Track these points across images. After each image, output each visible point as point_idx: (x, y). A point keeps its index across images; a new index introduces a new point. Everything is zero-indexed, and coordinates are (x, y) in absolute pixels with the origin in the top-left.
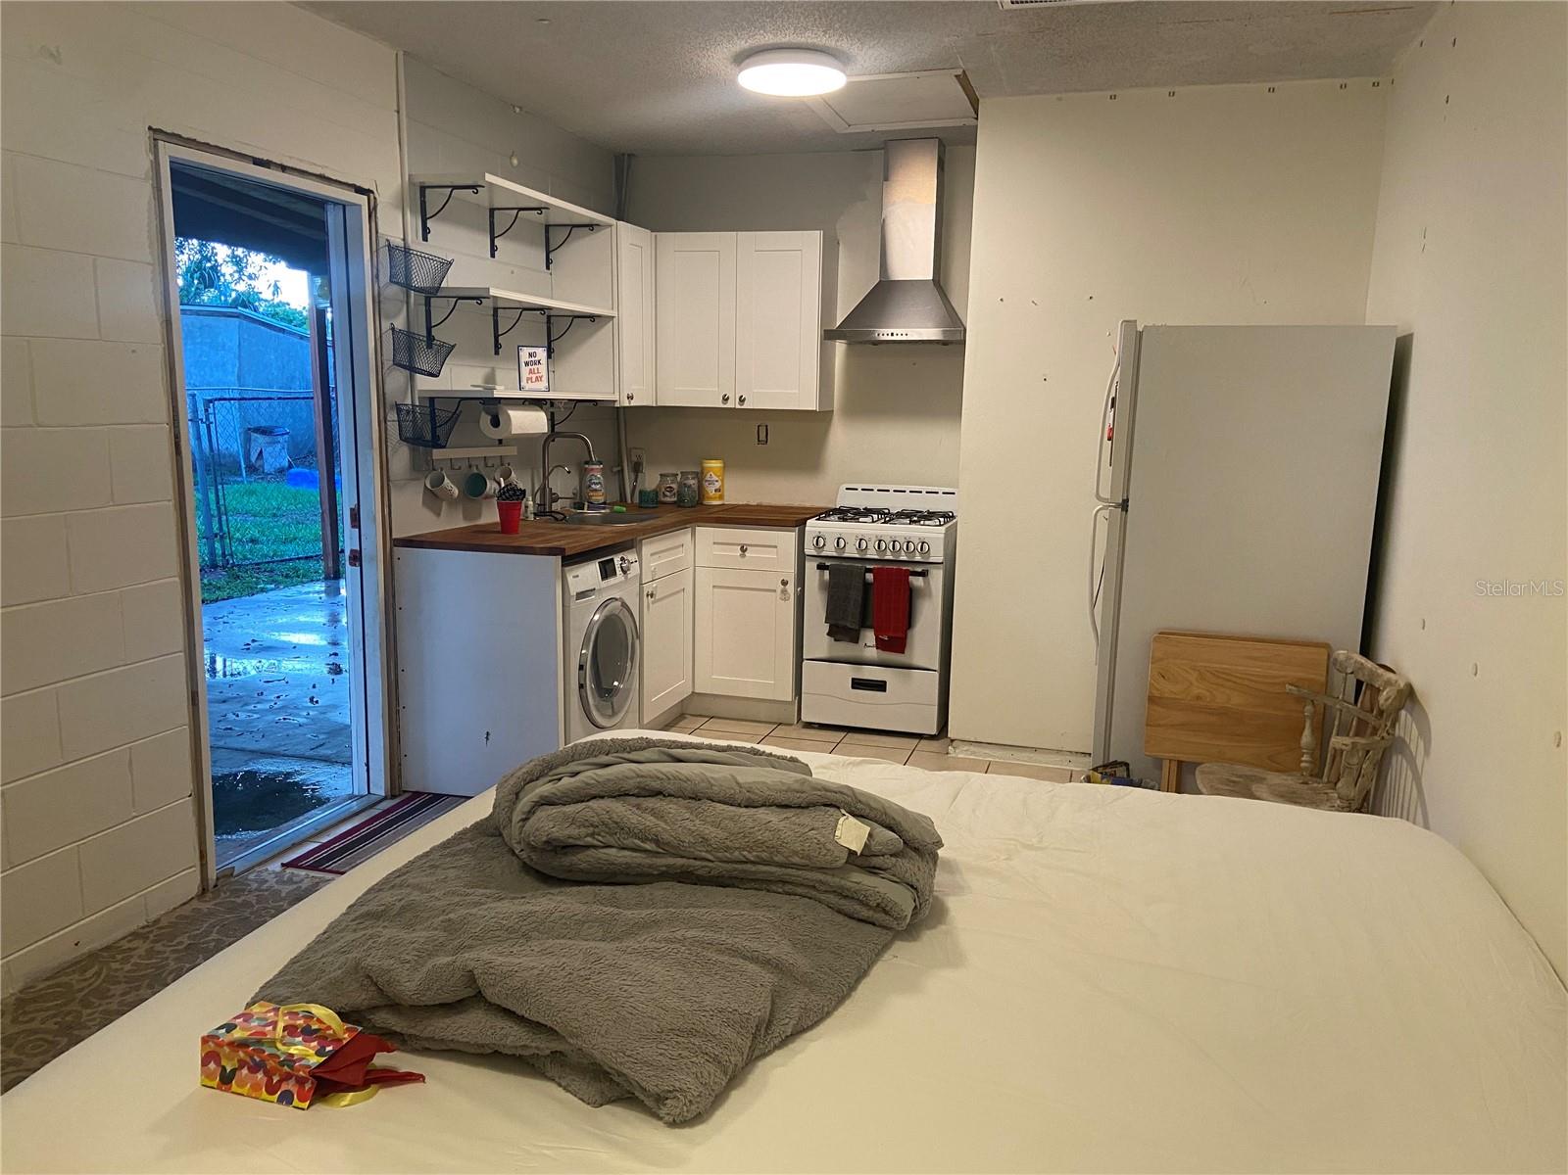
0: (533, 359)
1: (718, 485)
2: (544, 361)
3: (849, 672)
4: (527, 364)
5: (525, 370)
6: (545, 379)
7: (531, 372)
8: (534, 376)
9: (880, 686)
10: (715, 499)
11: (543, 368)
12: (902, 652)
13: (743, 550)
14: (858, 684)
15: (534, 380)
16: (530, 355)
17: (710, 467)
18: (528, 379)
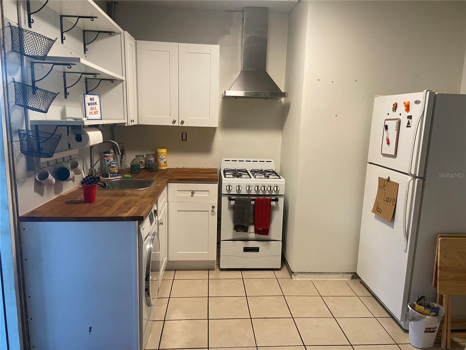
0: (93, 102)
1: (165, 160)
2: (98, 103)
3: (241, 245)
4: (89, 104)
5: (88, 108)
6: (99, 112)
7: (92, 109)
8: (93, 111)
9: (256, 250)
10: (164, 166)
11: (98, 107)
12: (267, 235)
13: (193, 193)
14: (246, 250)
15: (93, 113)
16: (91, 99)
17: (162, 152)
18: (90, 113)
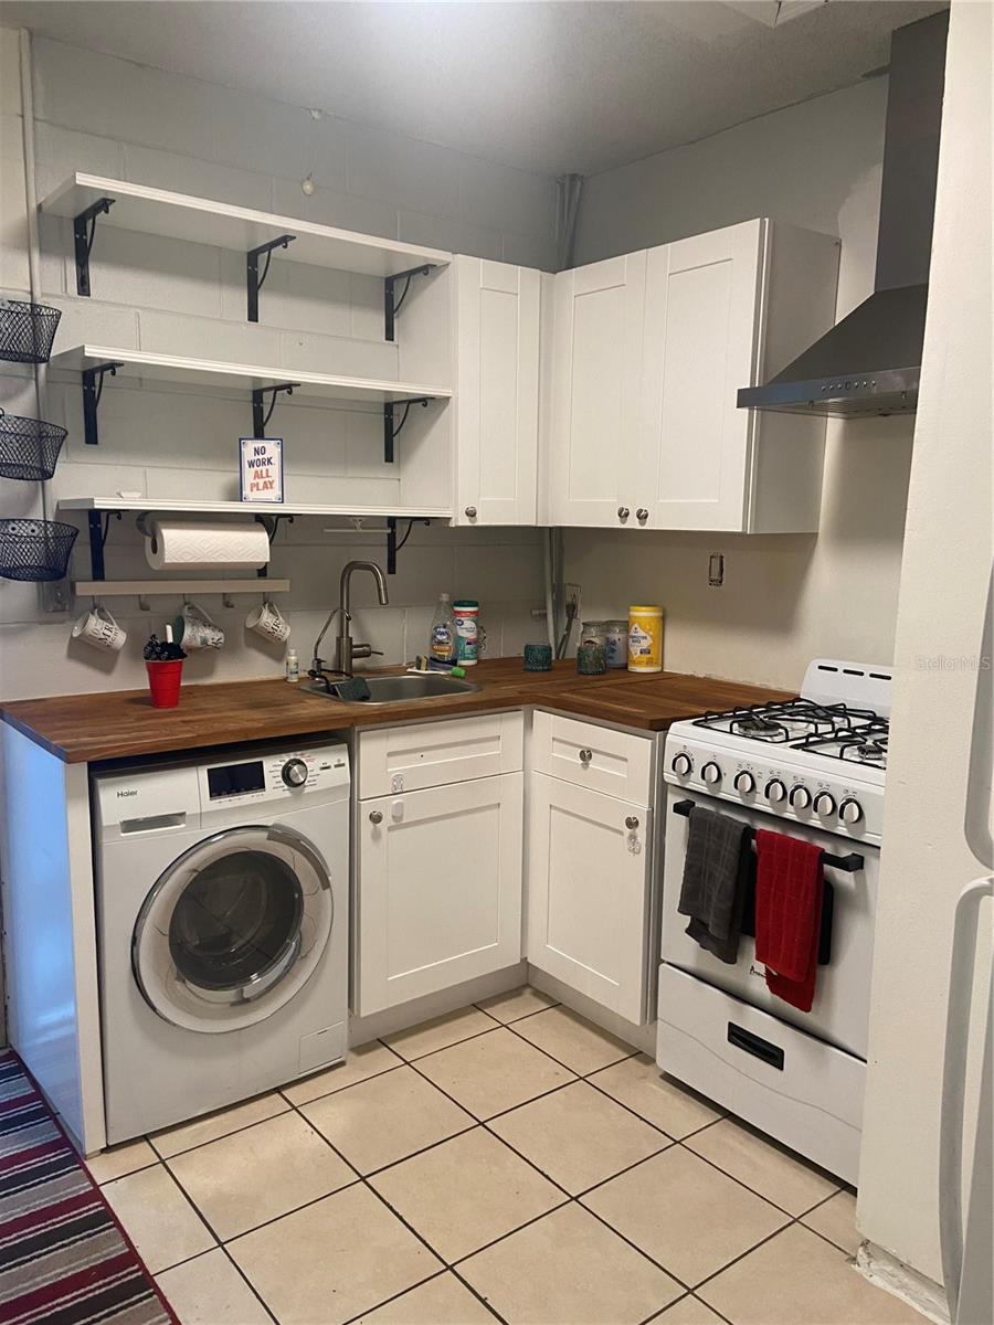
0: (261, 457)
2: (276, 460)
3: (724, 1010)
4: (251, 464)
5: (249, 473)
6: (277, 484)
7: (257, 475)
8: (261, 482)
9: (773, 1056)
11: (274, 470)
12: (808, 1009)
13: (586, 756)
14: (738, 1036)
15: (261, 486)
16: (257, 451)
18: (252, 486)
